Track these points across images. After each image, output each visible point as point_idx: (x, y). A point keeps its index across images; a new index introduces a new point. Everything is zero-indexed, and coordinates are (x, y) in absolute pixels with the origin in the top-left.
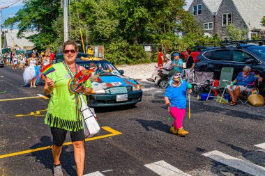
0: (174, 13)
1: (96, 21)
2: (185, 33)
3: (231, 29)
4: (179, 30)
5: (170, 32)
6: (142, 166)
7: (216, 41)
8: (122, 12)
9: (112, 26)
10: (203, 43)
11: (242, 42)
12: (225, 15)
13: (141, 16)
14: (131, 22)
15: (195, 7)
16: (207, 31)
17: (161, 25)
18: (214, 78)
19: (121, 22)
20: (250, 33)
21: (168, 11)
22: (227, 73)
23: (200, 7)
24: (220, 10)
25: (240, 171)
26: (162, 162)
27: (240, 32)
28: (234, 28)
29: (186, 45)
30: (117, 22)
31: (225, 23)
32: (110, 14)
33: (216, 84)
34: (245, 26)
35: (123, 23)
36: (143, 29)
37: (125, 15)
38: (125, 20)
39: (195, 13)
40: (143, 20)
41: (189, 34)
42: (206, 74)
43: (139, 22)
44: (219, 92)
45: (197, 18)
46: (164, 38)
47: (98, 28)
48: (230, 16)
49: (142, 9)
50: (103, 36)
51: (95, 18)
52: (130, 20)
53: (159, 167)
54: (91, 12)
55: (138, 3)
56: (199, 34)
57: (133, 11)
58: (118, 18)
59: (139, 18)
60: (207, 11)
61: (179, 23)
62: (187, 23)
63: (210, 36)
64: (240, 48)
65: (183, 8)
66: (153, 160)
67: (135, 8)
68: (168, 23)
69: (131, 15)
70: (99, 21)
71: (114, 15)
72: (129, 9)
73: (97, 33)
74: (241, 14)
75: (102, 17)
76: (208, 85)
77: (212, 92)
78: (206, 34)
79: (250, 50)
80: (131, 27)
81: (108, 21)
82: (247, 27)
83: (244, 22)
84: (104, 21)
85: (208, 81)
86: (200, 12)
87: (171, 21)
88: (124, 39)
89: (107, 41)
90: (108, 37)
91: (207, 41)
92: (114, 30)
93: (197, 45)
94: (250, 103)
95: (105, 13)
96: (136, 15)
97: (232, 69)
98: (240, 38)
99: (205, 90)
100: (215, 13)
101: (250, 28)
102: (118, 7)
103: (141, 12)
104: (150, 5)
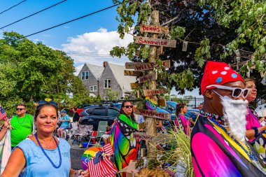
0: (66, 78)
2: (75, 93)
4: (70, 91)
5: (62, 93)
7: (99, 100)
8: (19, 74)
9: (9, 87)
10: (89, 102)
12: (106, 81)
13: (37, 79)
14: (27, 83)
15: (84, 74)
16: (92, 93)
17: (55, 87)
18: (93, 130)
19: (18, 83)
20: (124, 94)
21: (60, 76)
22: (103, 126)
23: (87, 73)
24: (102, 77)
28: (113, 91)
29: (75, 103)
30: (14, 83)
31: (106, 86)
33: (95, 135)
34: (120, 89)
35: (20, 84)
36: (39, 90)
37: (22, 77)
38: (23, 82)
39: (83, 78)
40: (38, 83)
41: (77, 94)
42: (87, 126)
43: (35, 84)
44: (97, 140)
45: (85, 82)
46: (57, 97)
48: (109, 81)
49: (38, 73)
52: (27, 81)
55: (35, 69)
56: (85, 94)
57: (30, 74)
58: (15, 80)
59: (35, 81)
60: (93, 77)
61: (69, 85)
62: (76, 86)
63: (94, 96)
65: (74, 73)
67: (32, 72)
68: (61, 85)
69: (27, 77)
71: (12, 77)
72: (26, 73)
74: (118, 80)
76: (88, 136)
77: (92, 141)
78: (91, 95)
80: (28, 87)
81: (6, 82)
82: (122, 90)
83: (119, 86)
84: (2, 81)
85: (89, 132)
86: (87, 77)
88: (20, 97)
89: (4, 99)
90: (5, 95)
91: (91, 100)
92: (11, 90)
93: (84, 103)
95: (4, 76)
96: (33, 78)
97: (107, 122)
99: (86, 139)
100: (99, 78)
101: (124, 91)
102: (16, 71)
103: (37, 75)
104: (45, 70)
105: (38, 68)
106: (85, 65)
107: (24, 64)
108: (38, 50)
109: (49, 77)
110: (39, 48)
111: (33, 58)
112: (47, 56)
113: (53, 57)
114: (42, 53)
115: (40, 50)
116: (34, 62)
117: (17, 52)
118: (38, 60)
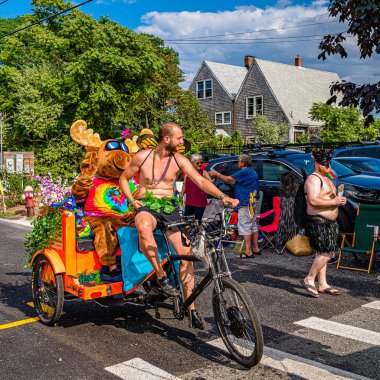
0: (164, 93)
1: (20, 107)
2: (184, 129)
3: (261, 124)
6: (101, 369)
7: (236, 143)
8: (68, 90)
9: (49, 116)
10: (214, 149)
11: (277, 147)
12: (251, 100)
13: (104, 99)
14: (85, 109)
15: (201, 86)
16: (220, 127)
17: (141, 115)
19: (66, 109)
20: (292, 130)
21: (152, 91)
23: (209, 84)
24: (243, 90)
25: (270, 368)
26: (138, 361)
27: (276, 129)
28: (265, 123)
30: (58, 109)
31: (251, 113)
32: (46, 94)
34: (285, 119)
35: (70, 110)
36: (108, 122)
37: (74, 95)
38: (75, 106)
39: (200, 95)
41: (189, 131)
43: (101, 110)
45: (204, 104)
47: (22, 119)
48: (259, 101)
49: (105, 87)
50: (32, 134)
51: (17, 100)
52: (84, 105)
53: (132, 370)
54: (9, 89)
55: (99, 76)
56: (207, 132)
57: (89, 88)
58: (60, 102)
59: (99, 102)
60: (221, 91)
61: (171, 112)
62: (186, 113)
63: (225, 135)
64: (274, 157)
65: (179, 84)
66: (122, 358)
67: (93, 85)
68: (154, 111)
69: (84, 96)
70: (24, 107)
71: (54, 97)
72: (81, 86)
73: (21, 129)
74: (278, 98)
75: (29, 100)
78: (220, 132)
79: (290, 161)
81: (41, 107)
82: (287, 121)
83: (282, 112)
84: (35, 106)
86: (209, 93)
87: (158, 107)
89: (40, 143)
90: (41, 135)
91: (219, 144)
92: (53, 123)
94: (289, 251)
95: (36, 92)
96: (94, 97)
98: (275, 139)
100: (235, 95)
101: (293, 122)
102: (60, 81)
103: (103, 91)
104: (119, 79)
105: (105, 73)
106: (204, 65)
107: (76, 66)
108: (105, 35)
109: (128, 93)
110: (105, 31)
111: (95, 53)
112: (122, 47)
113: (135, 49)
114: (111, 42)
115: (109, 35)
116: (96, 60)
117: (60, 41)
118: (104, 57)
